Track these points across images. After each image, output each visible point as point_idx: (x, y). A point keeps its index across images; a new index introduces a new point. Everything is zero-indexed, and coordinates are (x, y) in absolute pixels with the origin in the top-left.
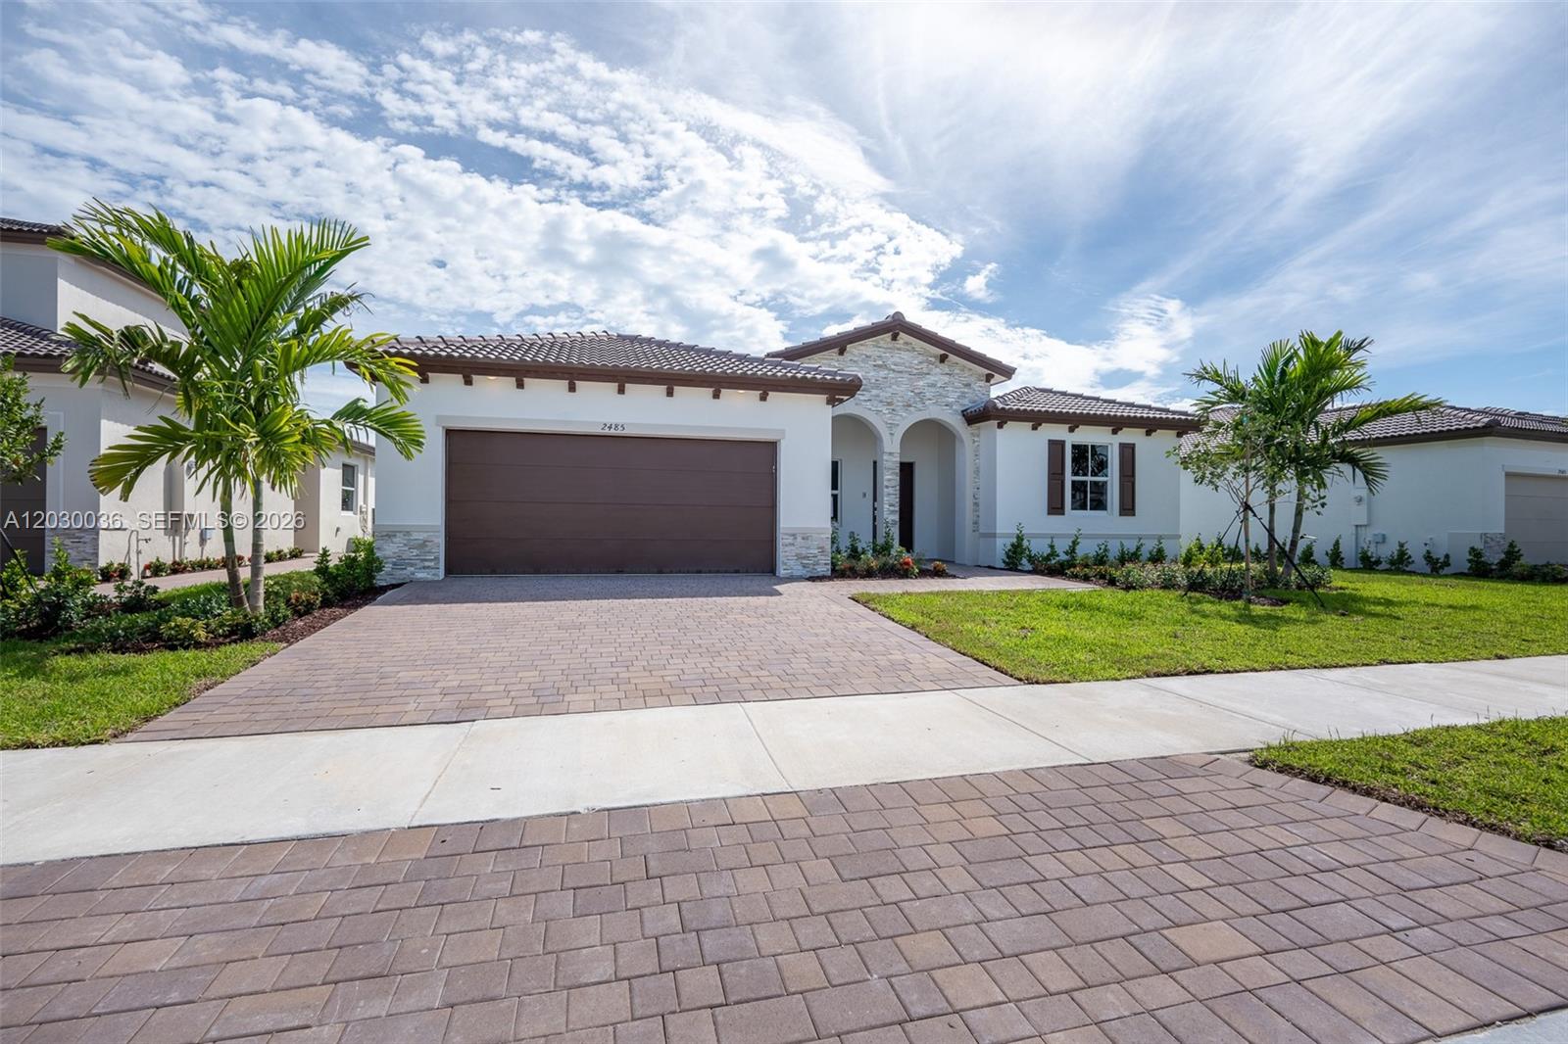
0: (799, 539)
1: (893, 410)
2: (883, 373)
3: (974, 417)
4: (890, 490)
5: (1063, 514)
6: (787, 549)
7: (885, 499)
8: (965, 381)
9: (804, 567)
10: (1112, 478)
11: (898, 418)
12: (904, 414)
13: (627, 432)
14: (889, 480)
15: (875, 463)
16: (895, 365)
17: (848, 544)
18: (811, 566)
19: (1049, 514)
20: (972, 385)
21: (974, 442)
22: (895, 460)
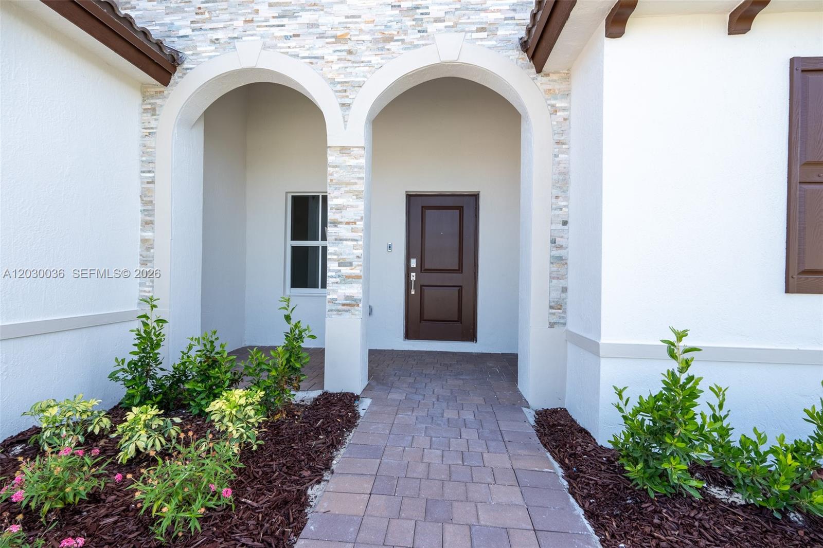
1: (350, 52)
12: (375, 60)
21: (555, 111)
22: (352, 162)
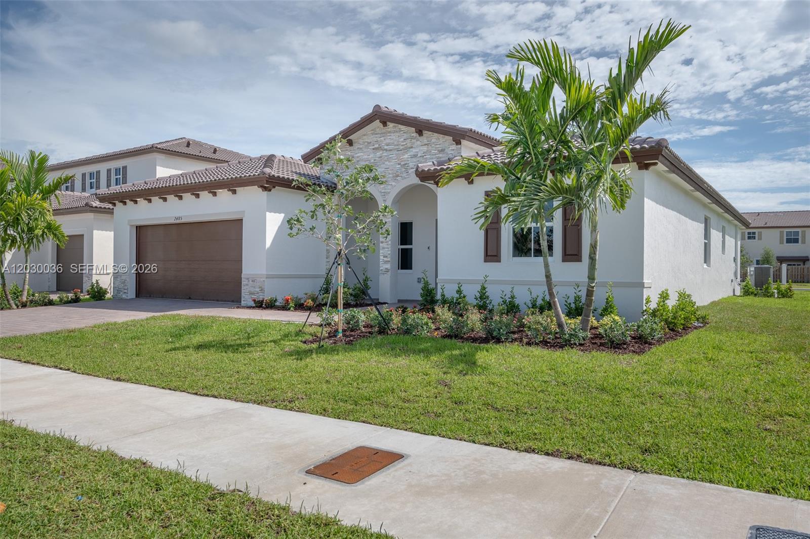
0: (251, 282)
2: (379, 154)
5: (500, 261)
6: (245, 287)
8: (440, 147)
11: (389, 187)
13: (183, 221)
16: (387, 145)
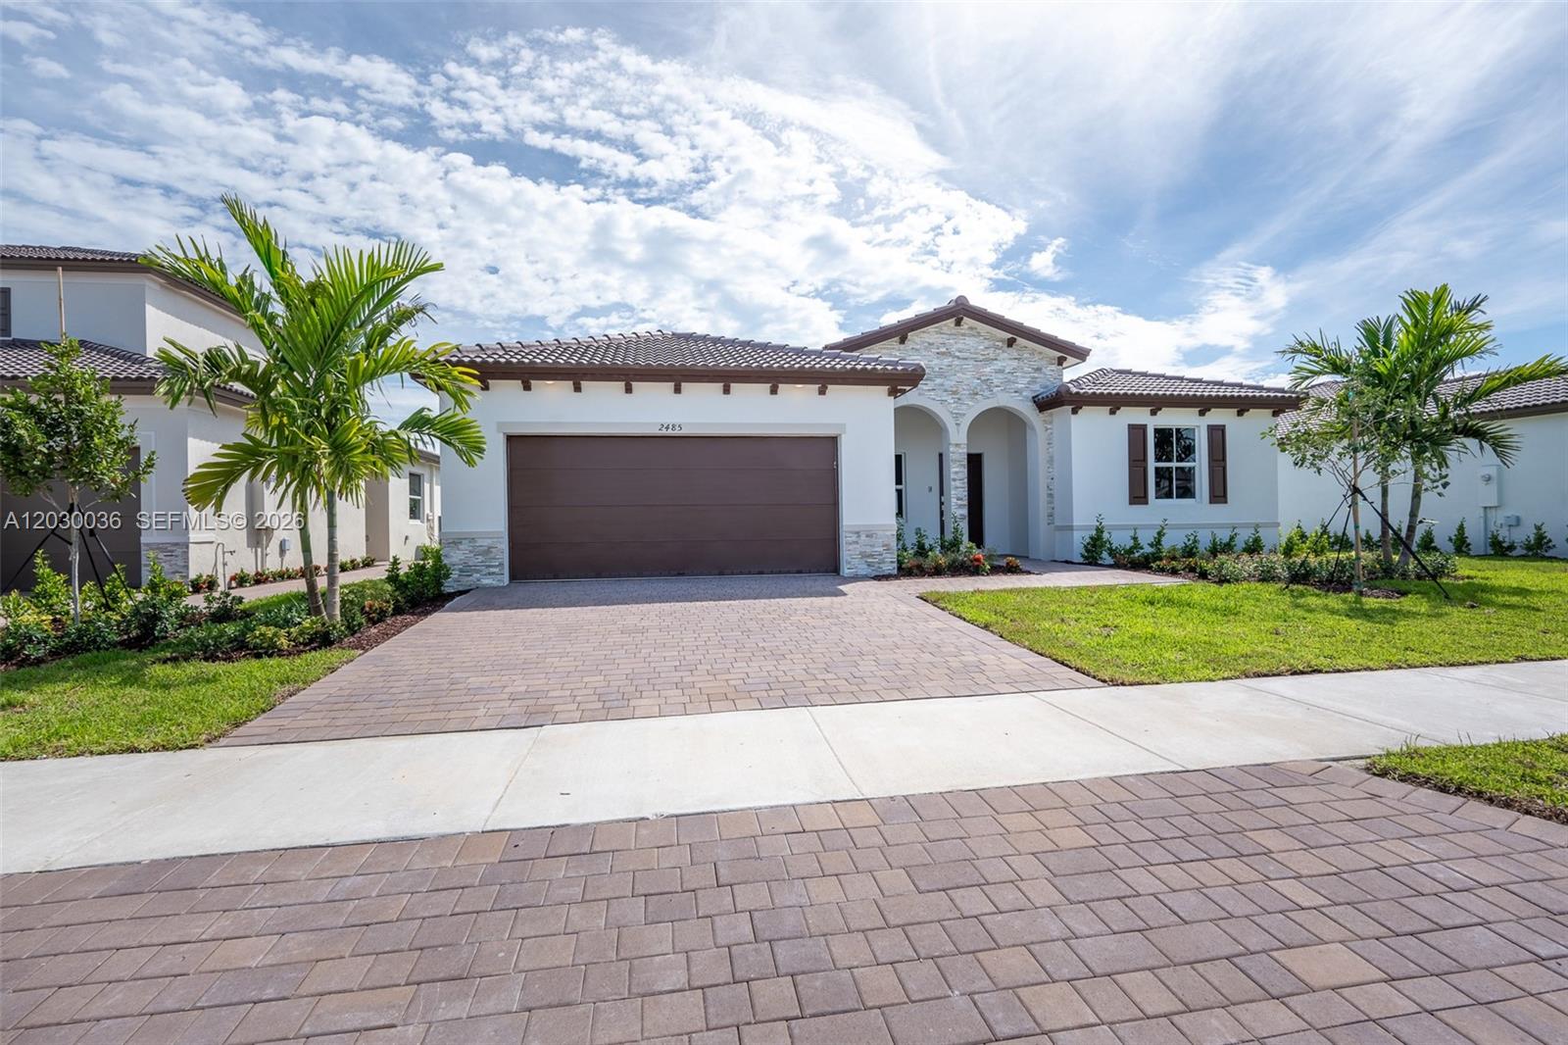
0: (863, 537)
1: (959, 399)
2: (947, 361)
3: (1045, 404)
4: (958, 484)
5: (1147, 503)
6: (851, 547)
7: (953, 492)
8: (1035, 365)
9: (869, 565)
10: (1201, 463)
11: (964, 407)
12: (970, 403)
13: (685, 432)
14: (956, 473)
15: (941, 455)
16: (960, 352)
17: (915, 541)
18: (877, 565)
19: (1131, 503)
20: (1044, 370)
21: (1047, 429)
22: (960, 451)
